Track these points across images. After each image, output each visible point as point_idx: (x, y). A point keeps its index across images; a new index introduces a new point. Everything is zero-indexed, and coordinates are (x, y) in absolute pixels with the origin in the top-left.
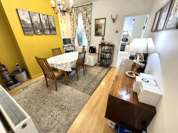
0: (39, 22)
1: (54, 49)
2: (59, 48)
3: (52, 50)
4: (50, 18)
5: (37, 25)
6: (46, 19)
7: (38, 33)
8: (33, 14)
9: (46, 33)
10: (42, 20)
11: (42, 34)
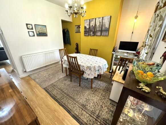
0: (94, 26)
1: (92, 49)
2: (97, 50)
3: (90, 49)
4: (105, 19)
5: (92, 29)
6: (100, 21)
7: (91, 34)
8: (92, 20)
9: (97, 34)
10: (96, 23)
11: (93, 36)
